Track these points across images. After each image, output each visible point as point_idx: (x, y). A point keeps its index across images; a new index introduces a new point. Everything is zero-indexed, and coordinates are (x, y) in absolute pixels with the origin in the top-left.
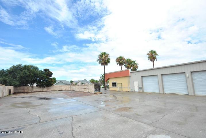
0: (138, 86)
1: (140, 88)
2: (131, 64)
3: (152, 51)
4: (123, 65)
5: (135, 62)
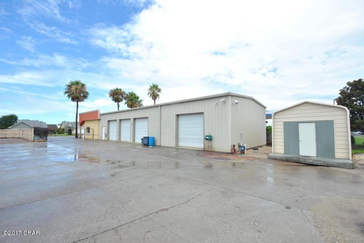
1: (106, 135)
2: (133, 101)
3: (154, 86)
4: (122, 100)
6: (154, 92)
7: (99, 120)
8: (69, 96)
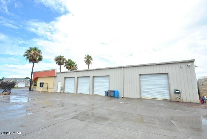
0: (61, 87)
1: (62, 89)
3: (88, 56)
5: (75, 63)
6: (88, 60)
7: (56, 77)
8: (27, 58)
